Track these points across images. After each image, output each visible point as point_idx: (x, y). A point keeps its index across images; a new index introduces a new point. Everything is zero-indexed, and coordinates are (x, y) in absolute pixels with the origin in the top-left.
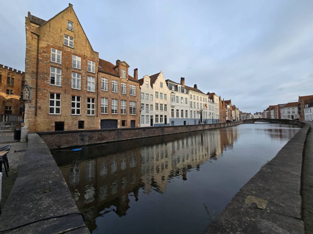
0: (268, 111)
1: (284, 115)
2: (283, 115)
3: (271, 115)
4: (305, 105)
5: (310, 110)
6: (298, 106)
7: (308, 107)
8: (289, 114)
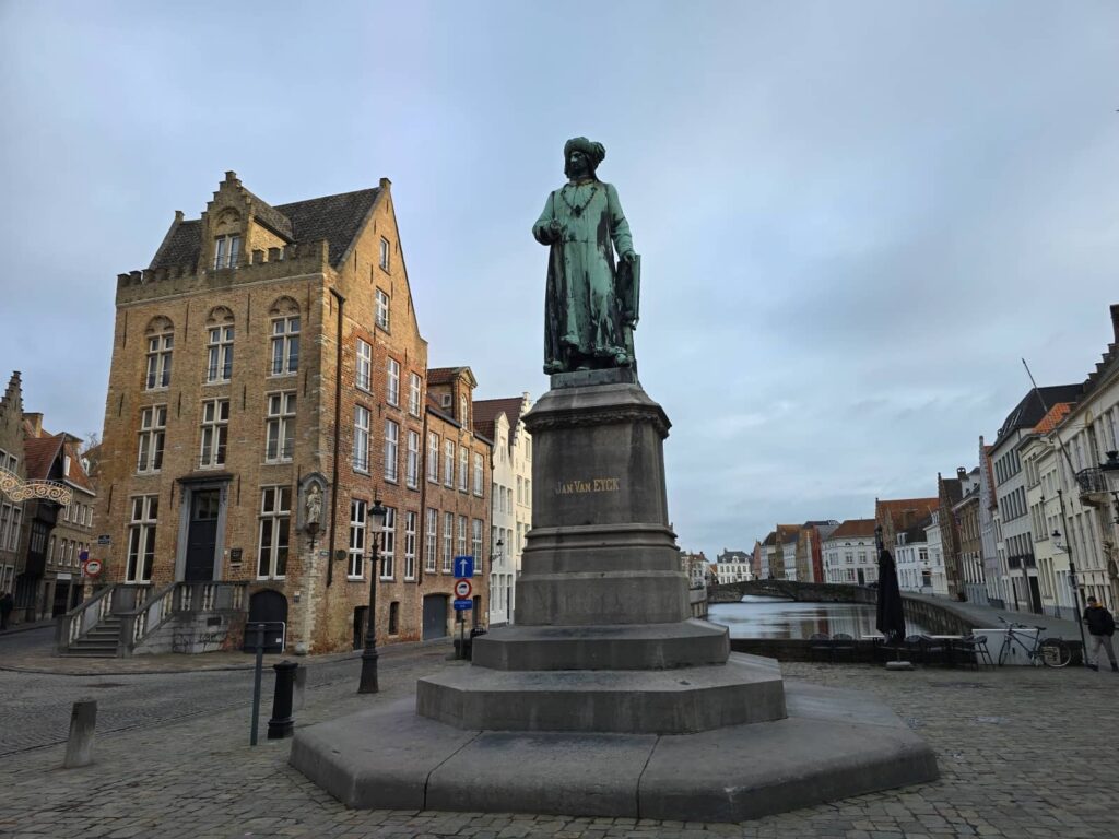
0: (771, 550)
1: (836, 567)
2: (831, 567)
3: (786, 565)
4: (895, 534)
5: (910, 552)
6: (877, 537)
7: (904, 541)
8: (850, 566)
